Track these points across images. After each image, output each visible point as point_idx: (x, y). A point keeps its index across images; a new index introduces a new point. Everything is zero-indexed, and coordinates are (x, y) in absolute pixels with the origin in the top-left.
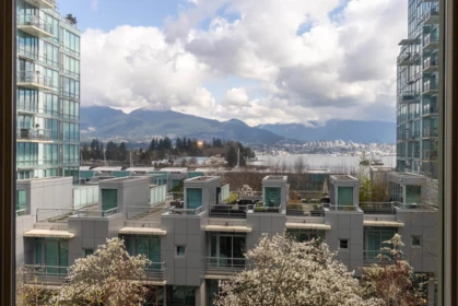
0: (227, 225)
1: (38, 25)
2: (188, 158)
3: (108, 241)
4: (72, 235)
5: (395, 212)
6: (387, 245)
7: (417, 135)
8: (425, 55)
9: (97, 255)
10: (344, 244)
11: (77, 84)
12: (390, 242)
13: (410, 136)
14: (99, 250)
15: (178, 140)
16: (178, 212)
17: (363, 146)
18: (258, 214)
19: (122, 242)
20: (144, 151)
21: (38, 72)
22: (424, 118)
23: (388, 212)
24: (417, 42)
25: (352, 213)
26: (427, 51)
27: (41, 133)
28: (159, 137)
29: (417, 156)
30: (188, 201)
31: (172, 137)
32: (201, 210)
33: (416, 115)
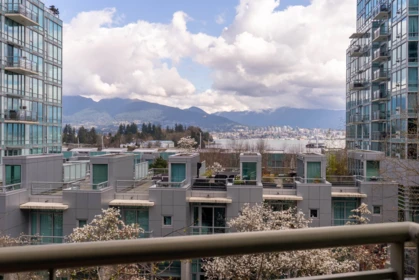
0: (208, 196)
1: (26, 14)
2: (154, 142)
3: (104, 211)
4: (66, 207)
5: (358, 184)
6: (355, 213)
7: (366, 118)
8: (375, 47)
9: (94, 224)
10: (314, 213)
11: (59, 70)
12: (357, 210)
13: (359, 119)
14: (95, 220)
15: (144, 126)
16: (164, 185)
17: (308, 132)
18: (237, 187)
19: (118, 212)
20: (113, 135)
21: (25, 58)
22: (373, 103)
23: (352, 185)
24: (366, 35)
25: (322, 185)
26: (377, 43)
27: (28, 114)
28: (126, 123)
29: (366, 137)
30: (172, 175)
31: (137, 122)
32: (185, 184)
33: (366, 101)
